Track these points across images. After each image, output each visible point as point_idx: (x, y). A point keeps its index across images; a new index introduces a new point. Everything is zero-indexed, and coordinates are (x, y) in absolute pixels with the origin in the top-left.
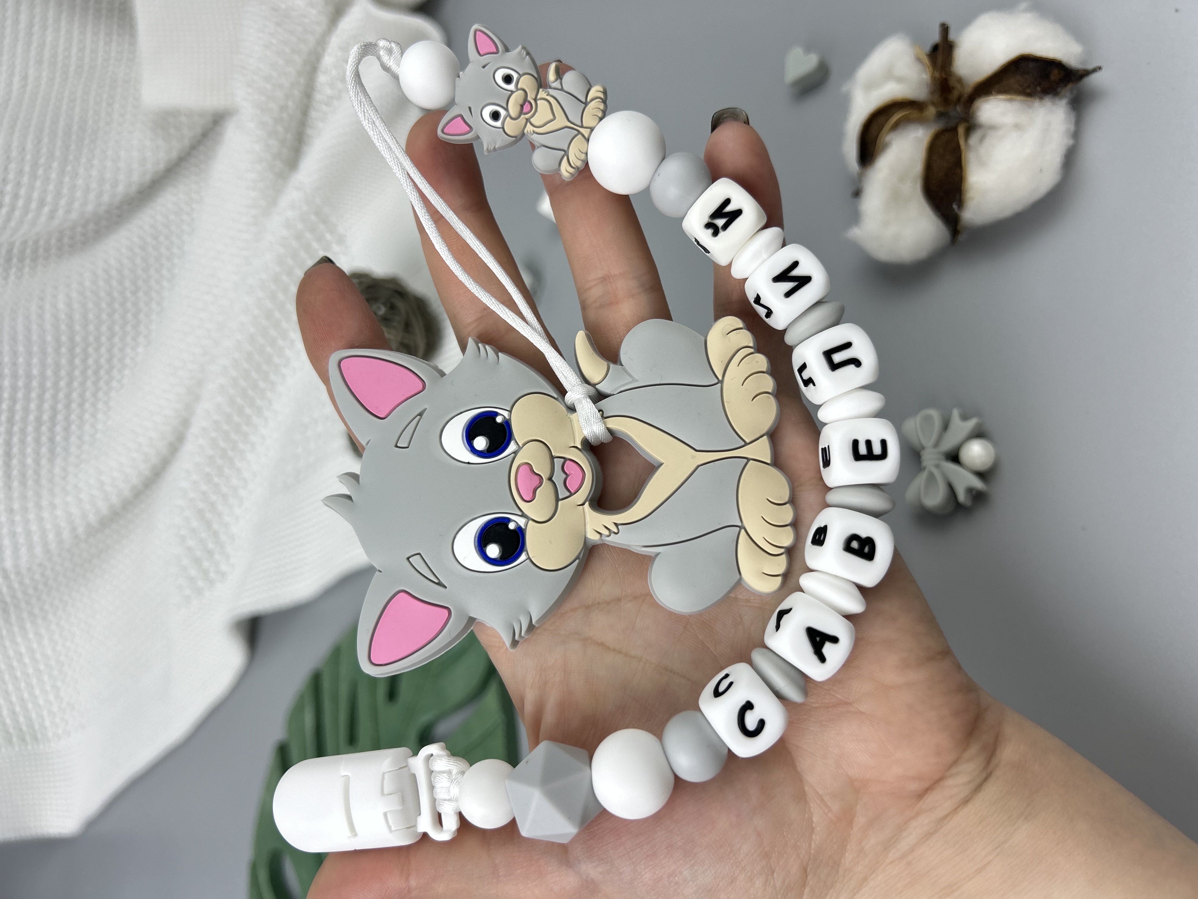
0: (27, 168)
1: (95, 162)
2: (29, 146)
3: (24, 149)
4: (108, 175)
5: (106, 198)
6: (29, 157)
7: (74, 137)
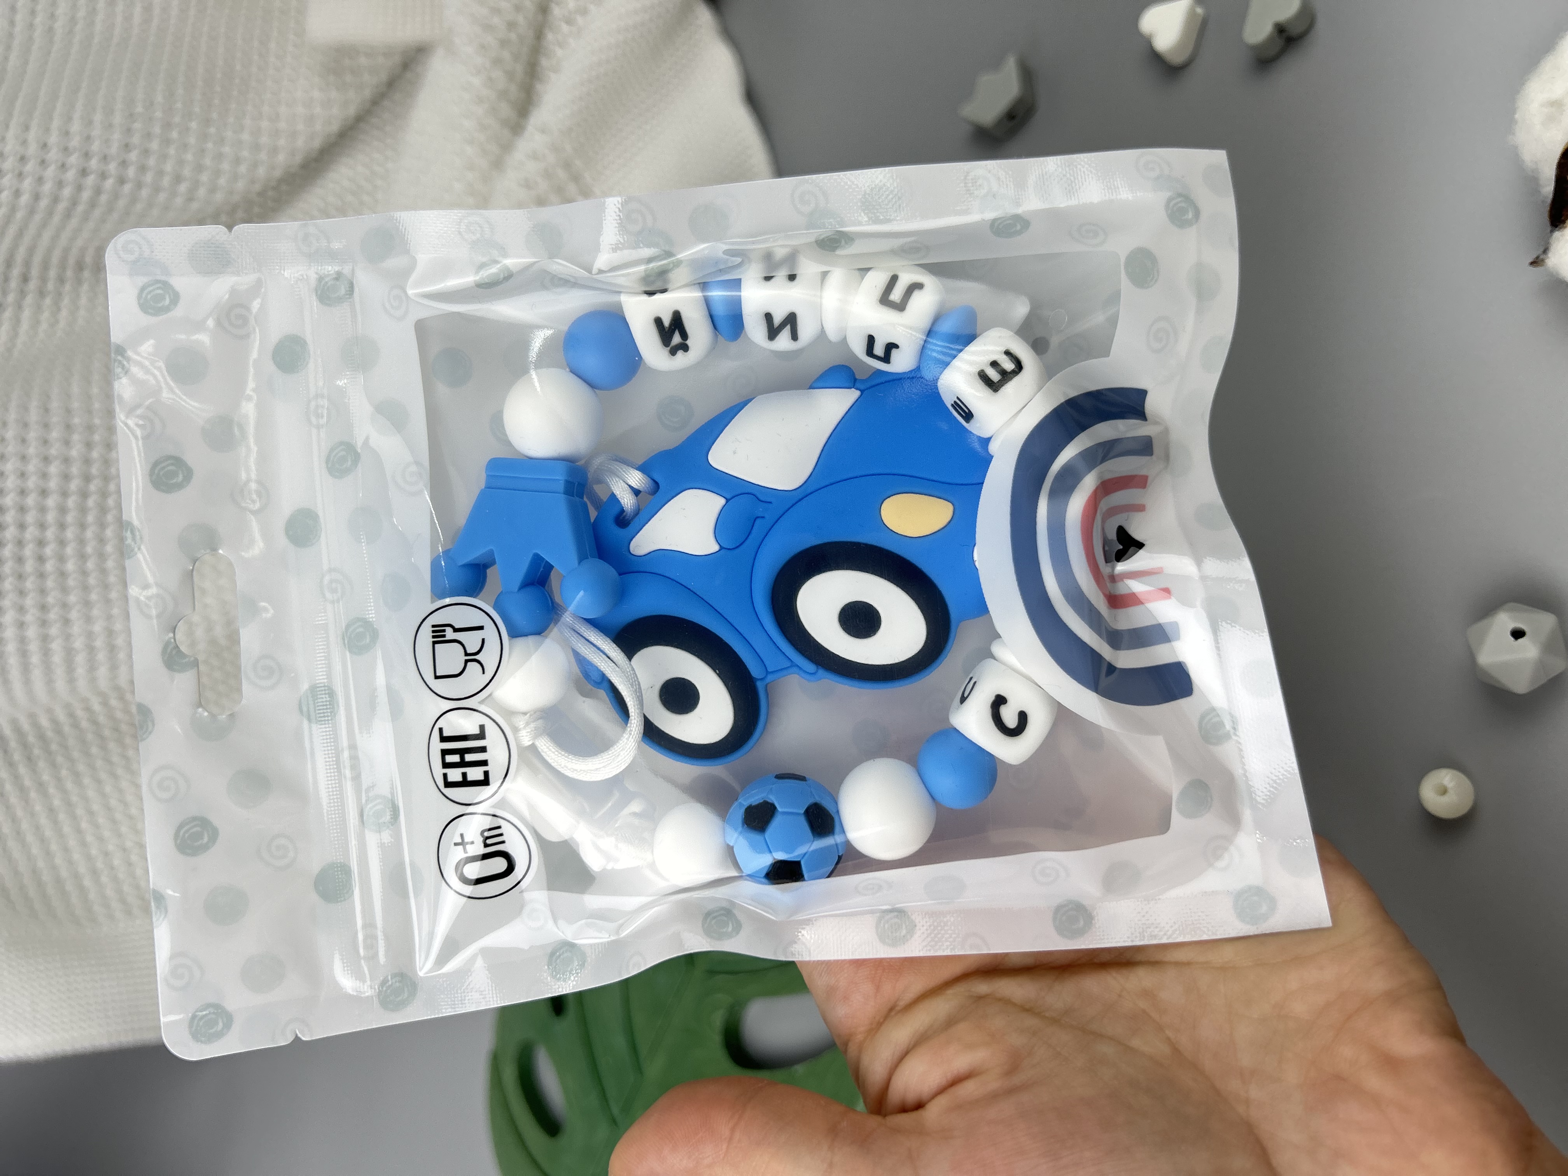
0: (157, 130)
1: (247, 122)
2: (159, 98)
3: (152, 104)
4: (264, 140)
5: (261, 171)
6: (158, 114)
7: (218, 89)
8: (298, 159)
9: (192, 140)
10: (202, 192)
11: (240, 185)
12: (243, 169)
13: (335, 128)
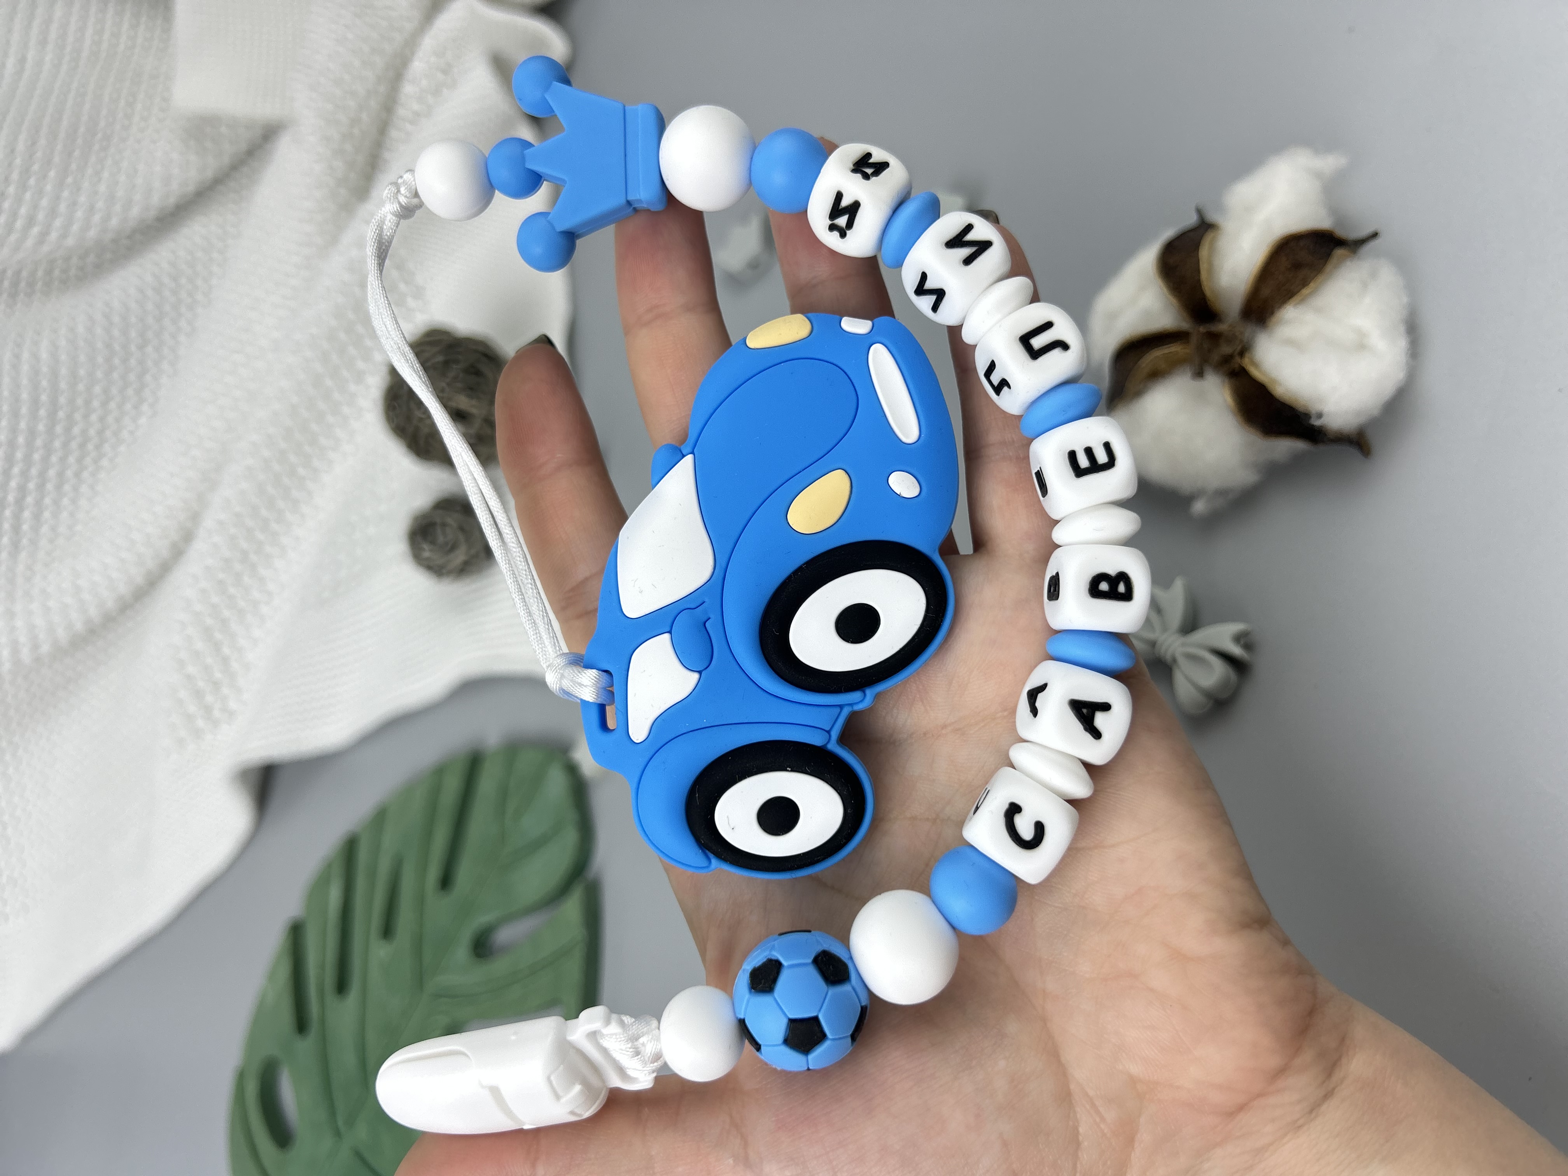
8: (152, 213)
9: (49, 188)
10: (54, 235)
11: (92, 233)
12: (97, 218)
13: (191, 188)
